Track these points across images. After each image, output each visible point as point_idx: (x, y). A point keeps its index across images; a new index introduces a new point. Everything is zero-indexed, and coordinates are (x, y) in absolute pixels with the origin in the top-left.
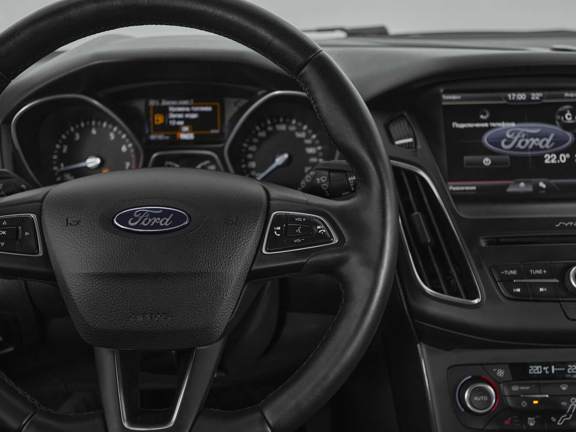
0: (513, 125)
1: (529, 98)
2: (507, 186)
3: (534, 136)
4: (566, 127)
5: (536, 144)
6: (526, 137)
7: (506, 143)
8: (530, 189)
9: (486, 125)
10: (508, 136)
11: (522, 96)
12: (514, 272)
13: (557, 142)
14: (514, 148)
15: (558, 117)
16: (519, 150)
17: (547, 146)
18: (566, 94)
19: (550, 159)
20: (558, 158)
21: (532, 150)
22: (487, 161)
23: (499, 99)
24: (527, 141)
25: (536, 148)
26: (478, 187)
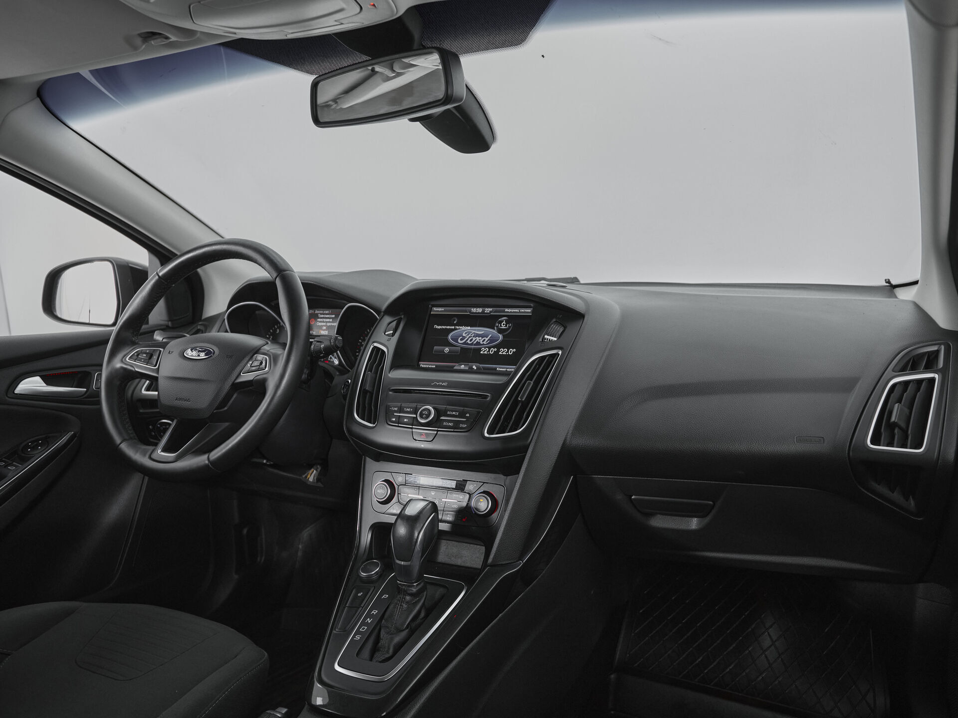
0: (469, 328)
1: (483, 312)
2: (454, 366)
3: (479, 336)
4: (500, 331)
5: (479, 341)
6: (474, 337)
7: (461, 340)
8: (467, 368)
9: (453, 327)
10: (464, 335)
11: (480, 310)
12: (396, 409)
13: (492, 340)
14: (465, 343)
15: (497, 324)
16: (468, 344)
17: (485, 343)
18: (506, 310)
19: (484, 351)
20: (489, 351)
21: (475, 345)
22: (447, 350)
23: (466, 311)
24: (474, 339)
25: (478, 343)
26: (436, 366)
